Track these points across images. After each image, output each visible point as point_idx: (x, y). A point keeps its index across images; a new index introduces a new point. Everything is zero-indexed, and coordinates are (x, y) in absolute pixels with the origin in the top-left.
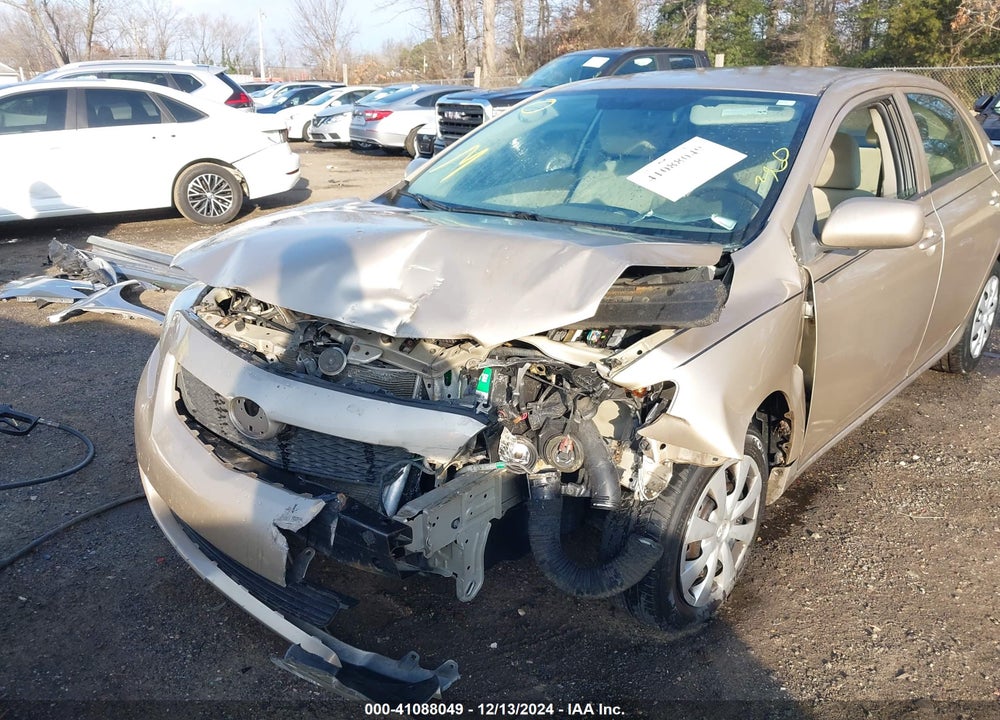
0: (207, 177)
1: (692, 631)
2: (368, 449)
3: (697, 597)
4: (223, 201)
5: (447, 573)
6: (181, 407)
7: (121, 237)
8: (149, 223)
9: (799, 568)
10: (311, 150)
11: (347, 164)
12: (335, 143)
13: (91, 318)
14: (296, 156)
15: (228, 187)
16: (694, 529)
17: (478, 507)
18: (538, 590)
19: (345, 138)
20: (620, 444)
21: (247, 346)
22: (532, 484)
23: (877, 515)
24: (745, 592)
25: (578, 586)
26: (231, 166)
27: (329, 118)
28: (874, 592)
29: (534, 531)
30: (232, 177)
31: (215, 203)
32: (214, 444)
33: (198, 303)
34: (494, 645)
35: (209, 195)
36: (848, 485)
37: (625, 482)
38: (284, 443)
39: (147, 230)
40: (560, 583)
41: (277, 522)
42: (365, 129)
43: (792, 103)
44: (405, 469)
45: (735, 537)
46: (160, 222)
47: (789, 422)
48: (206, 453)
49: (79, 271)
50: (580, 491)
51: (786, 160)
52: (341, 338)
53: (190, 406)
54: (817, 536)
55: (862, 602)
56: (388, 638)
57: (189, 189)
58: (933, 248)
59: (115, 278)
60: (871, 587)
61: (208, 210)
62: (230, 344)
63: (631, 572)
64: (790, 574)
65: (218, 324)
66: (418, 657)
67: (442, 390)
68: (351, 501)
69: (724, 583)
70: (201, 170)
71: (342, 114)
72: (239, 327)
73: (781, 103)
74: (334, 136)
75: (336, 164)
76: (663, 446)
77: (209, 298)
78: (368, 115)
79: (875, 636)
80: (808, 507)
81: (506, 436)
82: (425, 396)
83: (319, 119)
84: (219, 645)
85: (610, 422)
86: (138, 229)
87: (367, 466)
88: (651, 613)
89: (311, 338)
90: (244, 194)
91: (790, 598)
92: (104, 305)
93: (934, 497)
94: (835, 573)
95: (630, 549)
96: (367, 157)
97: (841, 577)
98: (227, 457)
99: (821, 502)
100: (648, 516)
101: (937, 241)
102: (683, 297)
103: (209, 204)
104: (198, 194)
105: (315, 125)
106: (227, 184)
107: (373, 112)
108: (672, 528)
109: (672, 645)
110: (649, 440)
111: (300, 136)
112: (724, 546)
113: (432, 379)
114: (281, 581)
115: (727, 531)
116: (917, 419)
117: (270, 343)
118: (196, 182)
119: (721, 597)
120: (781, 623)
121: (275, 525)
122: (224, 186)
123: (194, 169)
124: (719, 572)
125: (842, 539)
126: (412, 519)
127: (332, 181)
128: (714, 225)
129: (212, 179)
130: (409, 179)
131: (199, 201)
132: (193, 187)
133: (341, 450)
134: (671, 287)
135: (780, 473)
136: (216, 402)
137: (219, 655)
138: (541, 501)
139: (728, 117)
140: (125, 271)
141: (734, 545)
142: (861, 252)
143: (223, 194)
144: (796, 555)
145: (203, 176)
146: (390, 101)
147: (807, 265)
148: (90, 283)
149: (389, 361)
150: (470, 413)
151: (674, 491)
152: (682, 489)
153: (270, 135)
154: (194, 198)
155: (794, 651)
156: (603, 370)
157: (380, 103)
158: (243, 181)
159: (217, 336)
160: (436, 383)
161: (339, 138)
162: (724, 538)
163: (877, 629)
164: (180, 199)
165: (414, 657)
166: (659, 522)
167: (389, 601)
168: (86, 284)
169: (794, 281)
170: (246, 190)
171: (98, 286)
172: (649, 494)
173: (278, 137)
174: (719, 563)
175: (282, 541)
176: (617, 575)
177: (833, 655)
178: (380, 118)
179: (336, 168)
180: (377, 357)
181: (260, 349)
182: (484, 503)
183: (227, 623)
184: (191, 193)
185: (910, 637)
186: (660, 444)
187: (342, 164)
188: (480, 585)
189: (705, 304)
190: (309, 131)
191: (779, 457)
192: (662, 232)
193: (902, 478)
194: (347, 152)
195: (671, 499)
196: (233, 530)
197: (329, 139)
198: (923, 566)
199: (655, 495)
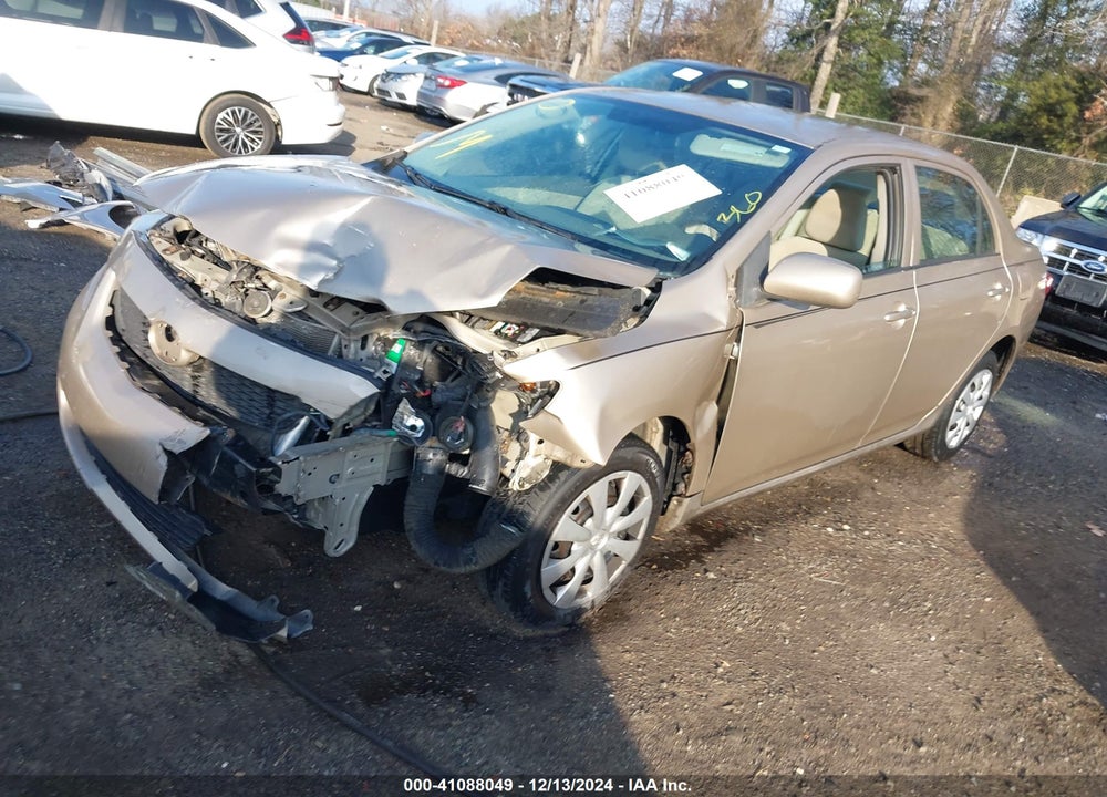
0: (240, 111)
1: (552, 632)
2: (271, 395)
3: (559, 598)
4: (253, 141)
5: (319, 525)
6: (110, 323)
7: (132, 156)
8: (168, 147)
9: (679, 599)
10: (372, 106)
11: (405, 128)
12: (400, 104)
13: (72, 231)
14: (342, 108)
15: (261, 126)
16: (564, 529)
17: (361, 468)
18: (422, 569)
19: (412, 101)
20: (510, 435)
21: (185, 276)
22: (418, 457)
23: (781, 569)
24: (616, 608)
25: (437, 557)
26: (268, 104)
27: (399, 75)
28: (740, 634)
29: (410, 500)
30: (268, 116)
31: (243, 141)
32: (130, 363)
33: (157, 227)
34: (358, 608)
35: (238, 130)
36: (767, 538)
37: (507, 472)
38: (196, 374)
39: (163, 154)
40: (421, 552)
41: (164, 443)
42: (433, 95)
43: (787, 150)
44: (303, 421)
45: (613, 551)
46: (180, 148)
47: (692, 453)
48: (120, 369)
49: (74, 179)
50: (463, 472)
51: (755, 203)
52: (272, 284)
53: (120, 324)
54: (711, 575)
55: (724, 640)
56: (258, 583)
57: (218, 120)
58: (902, 322)
59: (110, 195)
60: (739, 629)
61: (234, 147)
62: (169, 270)
63: (487, 552)
64: (668, 603)
65: (165, 251)
66: (277, 602)
67: (356, 352)
68: (238, 437)
69: (594, 592)
70: (235, 102)
71: (414, 74)
72: (184, 258)
73: (777, 148)
74: (401, 96)
75: (393, 127)
76: (541, 442)
77: (168, 226)
78: (441, 80)
79: (720, 670)
80: (716, 549)
81: (404, 406)
82: (340, 356)
83: (388, 74)
84: (93, 558)
85: (511, 415)
86: (154, 151)
87: (267, 411)
88: (507, 601)
89: (244, 278)
90: (277, 137)
91: (657, 622)
92: (89, 220)
93: (842, 565)
94: (712, 610)
95: (492, 532)
96: (429, 125)
97: (717, 615)
98: (139, 377)
99: (732, 548)
100: (521, 507)
101: (907, 315)
102: (591, 308)
103: (237, 140)
104: (227, 127)
105: (383, 81)
106: (260, 123)
107: (446, 78)
108: (540, 522)
109: (527, 640)
110: (528, 432)
111: (366, 90)
112: (598, 554)
113: (349, 340)
114: (154, 498)
115: (605, 542)
116: (868, 494)
117: (208, 278)
118: (227, 114)
119: (588, 606)
120: (638, 642)
121: (161, 444)
122: (257, 124)
123: (228, 99)
124: (588, 580)
125: (735, 583)
126: (288, 462)
127: (381, 143)
128: (666, 251)
129: (246, 114)
130: (407, 149)
131: (226, 135)
132: (223, 119)
133: (246, 390)
134: (585, 297)
135: (680, 503)
136: (144, 324)
137: (90, 567)
138: (422, 474)
139: (725, 151)
140: (123, 191)
141: (610, 559)
142: (812, 307)
143: (255, 132)
144: (682, 588)
145: (236, 109)
146: (467, 70)
147: (743, 308)
148: (80, 195)
149: (313, 316)
150: (368, 376)
151: (549, 488)
152: (558, 489)
153: (318, 80)
154: (221, 130)
155: (638, 667)
156: (498, 359)
157: (455, 71)
158: (279, 124)
159: (160, 262)
160: (352, 346)
161: (405, 99)
162: (600, 547)
163: (726, 664)
164: (206, 128)
165: (273, 601)
166: (528, 514)
167: (273, 549)
168: (76, 195)
169: (723, 319)
170: (280, 133)
171: (88, 200)
172: (521, 486)
173: (328, 84)
174: (590, 570)
175: (163, 461)
176: (474, 554)
177: (673, 677)
178: (453, 86)
179: (391, 130)
180: (300, 308)
181: (198, 283)
182: (369, 466)
183: (108, 541)
184: (219, 124)
185: (753, 677)
186: (538, 438)
187: (400, 128)
188: (351, 544)
189: (607, 317)
190: (375, 86)
191: (681, 487)
192: (616, 249)
193: (822, 542)
194: (411, 116)
195: (545, 496)
196: (125, 445)
197: (394, 98)
198: (799, 621)
199: (527, 486)
